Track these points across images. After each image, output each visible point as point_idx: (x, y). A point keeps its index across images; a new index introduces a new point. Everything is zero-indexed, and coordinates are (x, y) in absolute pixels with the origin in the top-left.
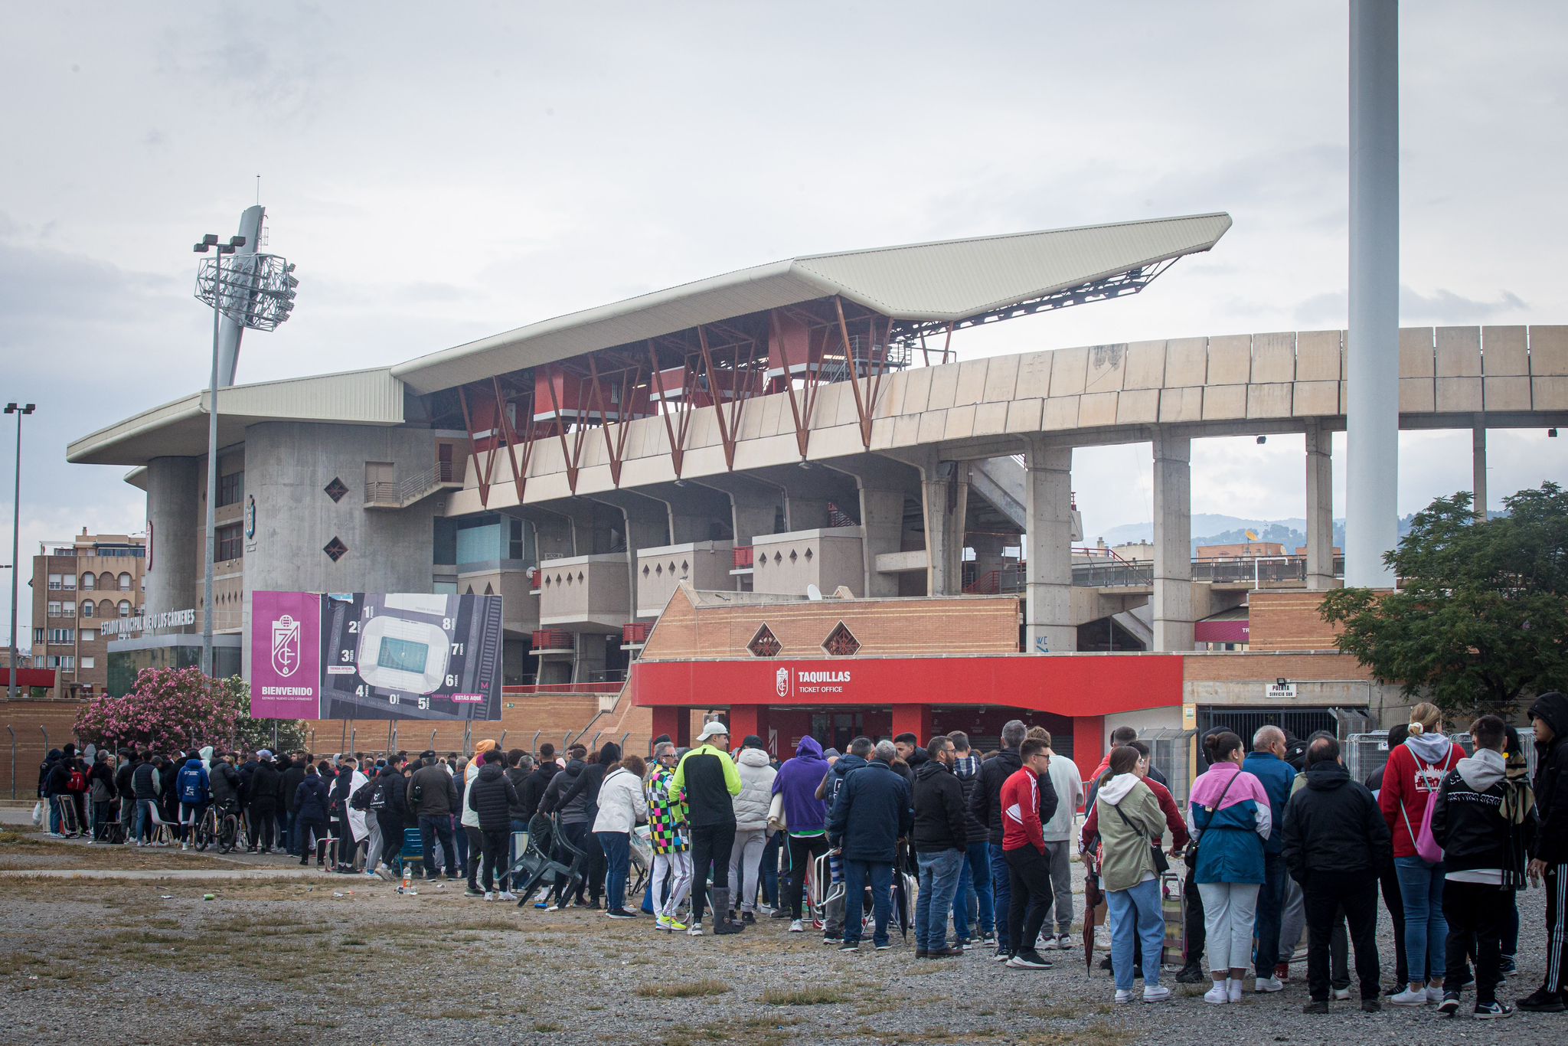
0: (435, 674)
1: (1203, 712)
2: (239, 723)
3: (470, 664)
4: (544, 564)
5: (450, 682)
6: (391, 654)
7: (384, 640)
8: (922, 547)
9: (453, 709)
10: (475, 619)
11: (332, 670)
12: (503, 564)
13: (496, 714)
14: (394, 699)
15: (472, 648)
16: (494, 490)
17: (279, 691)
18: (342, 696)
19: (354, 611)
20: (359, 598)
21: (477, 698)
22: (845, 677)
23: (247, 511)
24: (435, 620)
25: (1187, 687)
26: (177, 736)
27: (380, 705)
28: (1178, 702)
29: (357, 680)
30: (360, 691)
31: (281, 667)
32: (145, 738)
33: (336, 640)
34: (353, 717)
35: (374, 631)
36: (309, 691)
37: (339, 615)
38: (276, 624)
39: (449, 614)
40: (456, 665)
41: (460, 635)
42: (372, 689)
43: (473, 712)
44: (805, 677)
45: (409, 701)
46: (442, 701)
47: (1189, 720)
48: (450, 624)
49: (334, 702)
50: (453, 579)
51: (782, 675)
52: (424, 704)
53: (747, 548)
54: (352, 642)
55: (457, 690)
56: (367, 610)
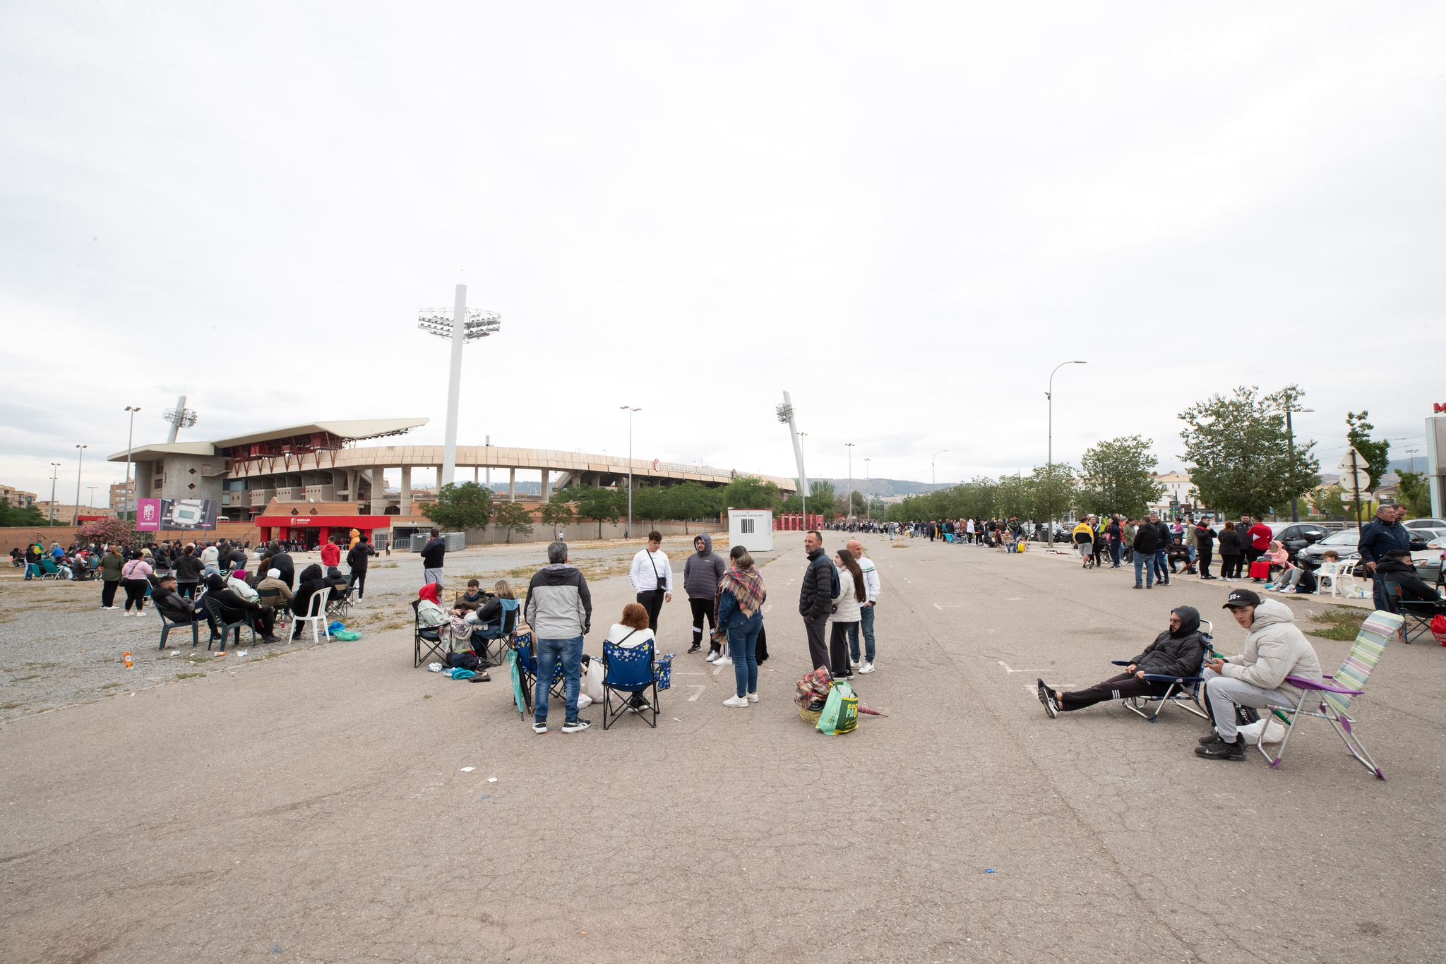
0: (197, 518)
1: (395, 528)
2: (133, 532)
3: (207, 517)
4: (253, 491)
5: (201, 521)
6: (182, 514)
7: (181, 511)
8: (347, 489)
9: (202, 528)
10: (209, 506)
11: (163, 518)
12: (243, 491)
13: (215, 529)
14: (183, 526)
15: (208, 513)
16: (240, 473)
17: (146, 524)
18: (166, 525)
19: (172, 503)
20: (173, 501)
21: (209, 525)
22: (309, 520)
23: (164, 476)
24: (198, 506)
25: (391, 523)
26: (110, 536)
27: (179, 527)
28: (389, 526)
29: (172, 521)
30: (172, 524)
31: (147, 518)
32: (99, 536)
33: (165, 511)
34: (170, 530)
35: (177, 509)
36: (156, 524)
37: (166, 505)
38: (145, 507)
39: (201, 505)
40: (203, 517)
41: (205, 510)
42: (176, 523)
43: (208, 528)
44: (298, 520)
45: (188, 526)
46: (198, 526)
47: (391, 529)
48: (201, 507)
49: (164, 527)
50: (229, 494)
51: (293, 520)
52: (192, 527)
53: (305, 489)
54: (171, 511)
55: (203, 523)
56: (176, 504)
